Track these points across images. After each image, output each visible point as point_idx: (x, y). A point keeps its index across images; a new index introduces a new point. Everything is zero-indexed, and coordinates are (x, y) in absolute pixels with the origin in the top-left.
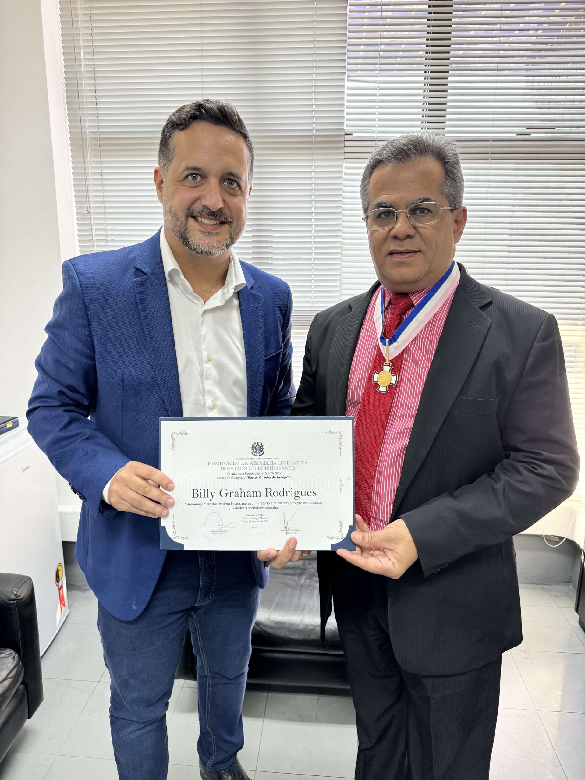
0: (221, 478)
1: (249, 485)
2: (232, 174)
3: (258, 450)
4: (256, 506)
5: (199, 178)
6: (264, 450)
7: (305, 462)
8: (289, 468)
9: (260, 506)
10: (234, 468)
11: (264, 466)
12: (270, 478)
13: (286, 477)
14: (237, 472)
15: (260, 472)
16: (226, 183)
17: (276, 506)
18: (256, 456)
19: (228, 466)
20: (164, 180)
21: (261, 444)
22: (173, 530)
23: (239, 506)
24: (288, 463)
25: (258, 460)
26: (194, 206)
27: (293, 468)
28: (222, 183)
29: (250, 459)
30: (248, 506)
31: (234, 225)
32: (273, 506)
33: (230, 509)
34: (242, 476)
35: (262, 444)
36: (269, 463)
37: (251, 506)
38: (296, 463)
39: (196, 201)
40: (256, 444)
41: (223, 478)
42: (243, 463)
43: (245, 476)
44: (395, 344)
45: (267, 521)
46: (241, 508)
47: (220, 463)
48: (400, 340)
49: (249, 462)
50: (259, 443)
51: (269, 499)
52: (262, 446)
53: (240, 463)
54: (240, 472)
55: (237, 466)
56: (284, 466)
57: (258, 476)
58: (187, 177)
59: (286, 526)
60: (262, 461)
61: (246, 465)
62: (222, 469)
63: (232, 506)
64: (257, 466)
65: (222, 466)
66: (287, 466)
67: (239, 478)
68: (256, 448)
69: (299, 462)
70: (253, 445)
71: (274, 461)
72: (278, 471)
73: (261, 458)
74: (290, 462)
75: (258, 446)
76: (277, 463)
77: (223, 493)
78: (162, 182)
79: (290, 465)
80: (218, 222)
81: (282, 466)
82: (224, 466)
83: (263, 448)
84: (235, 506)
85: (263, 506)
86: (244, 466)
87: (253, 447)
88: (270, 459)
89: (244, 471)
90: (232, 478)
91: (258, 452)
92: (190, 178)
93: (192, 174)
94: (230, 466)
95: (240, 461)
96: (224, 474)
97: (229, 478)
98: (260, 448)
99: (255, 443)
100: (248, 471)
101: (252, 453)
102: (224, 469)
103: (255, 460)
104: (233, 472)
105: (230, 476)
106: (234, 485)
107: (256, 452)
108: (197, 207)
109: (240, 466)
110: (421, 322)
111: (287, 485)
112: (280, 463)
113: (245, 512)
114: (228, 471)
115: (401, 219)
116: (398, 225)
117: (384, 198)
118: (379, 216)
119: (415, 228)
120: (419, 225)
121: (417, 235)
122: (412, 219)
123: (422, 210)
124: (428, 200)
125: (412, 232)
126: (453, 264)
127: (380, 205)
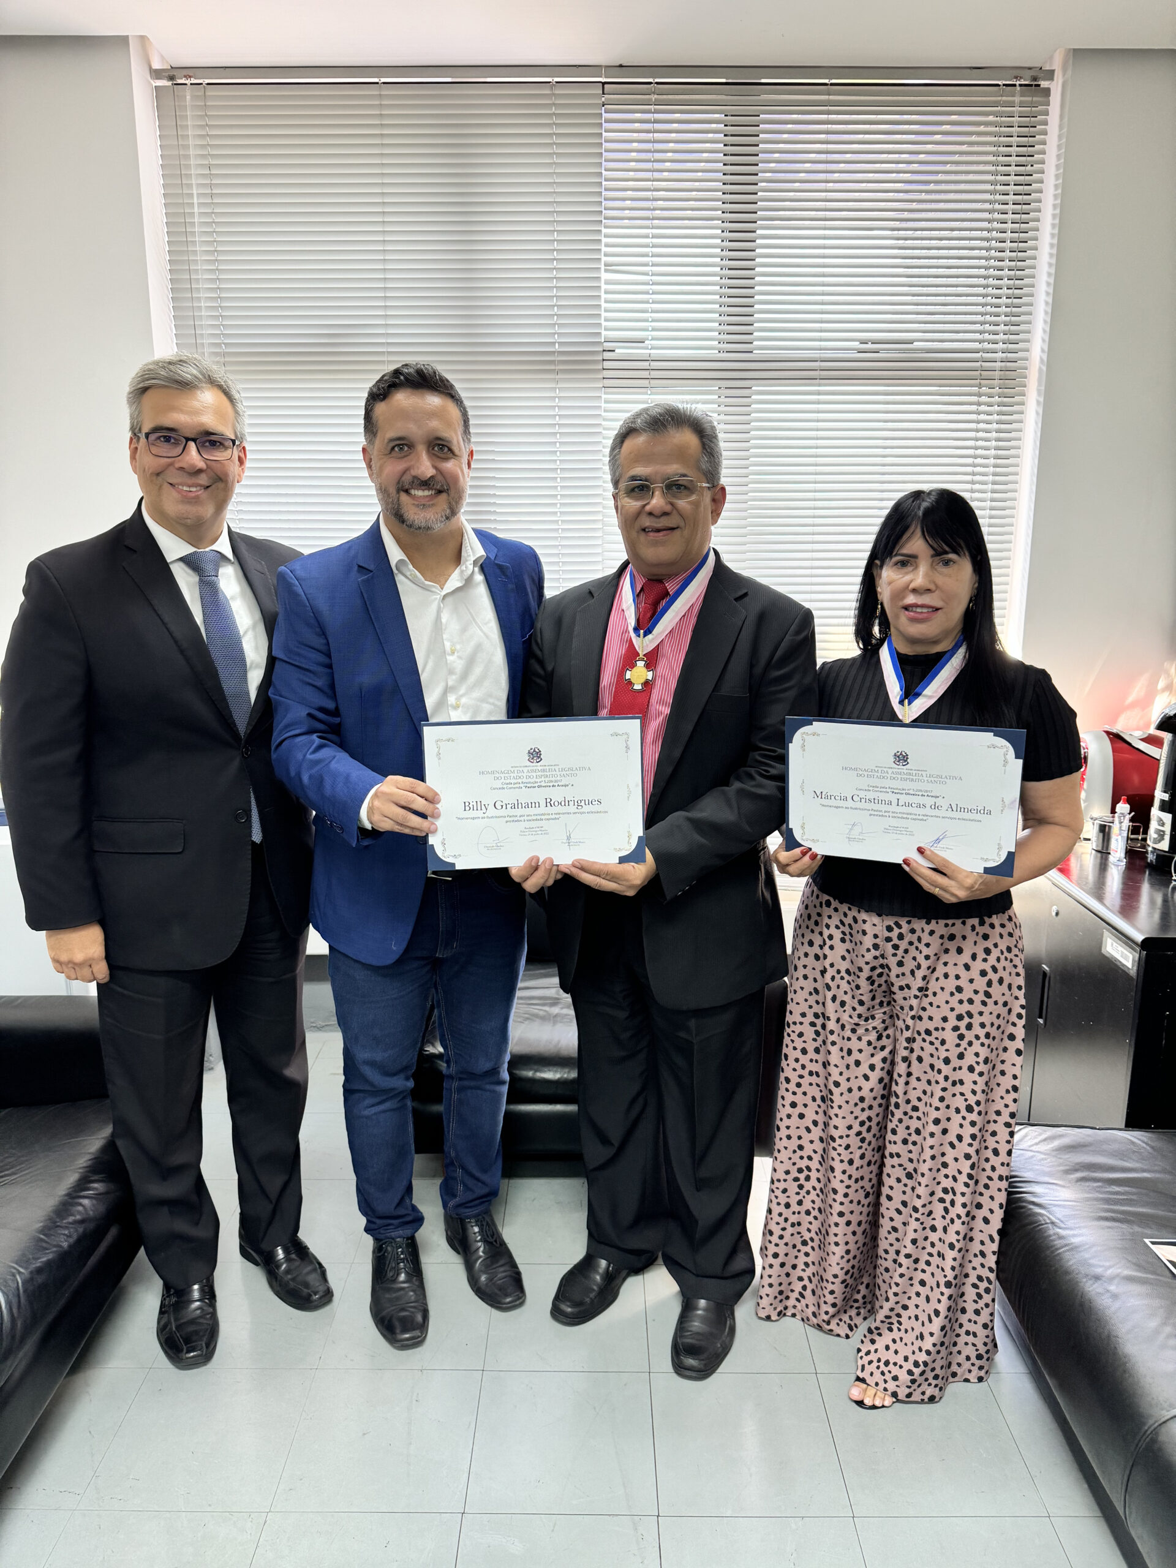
1: (525, 796)
2: (441, 439)
3: (535, 757)
4: (535, 818)
5: (406, 449)
6: (542, 757)
8: (570, 775)
9: (539, 817)
10: (509, 778)
11: (543, 774)
12: (550, 786)
14: (513, 781)
15: (538, 780)
16: (436, 448)
17: (557, 816)
19: (503, 776)
20: (374, 457)
21: (536, 749)
22: (444, 848)
23: (516, 819)
24: (569, 770)
25: (536, 767)
26: (403, 479)
27: (575, 774)
28: (431, 450)
29: (528, 766)
30: (526, 818)
31: (452, 492)
32: (554, 816)
33: (507, 822)
34: (518, 785)
35: (538, 749)
36: (547, 770)
37: (530, 818)
38: (578, 769)
39: (404, 472)
40: (531, 749)
42: (521, 772)
43: (521, 785)
44: (650, 637)
45: (547, 834)
46: (518, 821)
47: (492, 773)
48: (656, 631)
50: (534, 748)
51: (549, 809)
52: (539, 751)
53: (518, 772)
54: (516, 781)
55: (512, 775)
57: (536, 785)
58: (393, 448)
59: (569, 838)
60: (540, 768)
61: (524, 774)
63: (508, 819)
64: (534, 774)
65: (494, 775)
66: (567, 772)
67: (514, 788)
68: (532, 754)
69: (581, 768)
70: (527, 751)
71: (552, 766)
72: (558, 778)
73: (539, 765)
74: (571, 769)
75: (535, 751)
76: (556, 769)
77: (498, 805)
78: (370, 459)
79: (571, 771)
80: (433, 492)
81: (563, 773)
82: (497, 775)
83: (540, 754)
84: (511, 819)
85: (543, 817)
86: (522, 775)
87: (529, 753)
88: (548, 764)
89: (520, 781)
90: (508, 788)
92: (396, 449)
93: (399, 445)
95: (516, 769)
96: (498, 784)
98: (537, 754)
99: (529, 749)
100: (525, 780)
101: (529, 760)
102: (497, 778)
103: (533, 768)
104: (508, 781)
105: (505, 786)
106: (509, 796)
107: (533, 759)
108: (407, 478)
109: (518, 775)
112: (560, 770)
113: (523, 825)
114: (503, 780)
115: (657, 493)
116: (654, 501)
117: (640, 470)
118: (633, 490)
119: (672, 504)
120: (675, 501)
121: (675, 512)
122: (669, 496)
123: (679, 486)
124: (685, 476)
125: (668, 508)
126: (709, 550)
127: (634, 478)
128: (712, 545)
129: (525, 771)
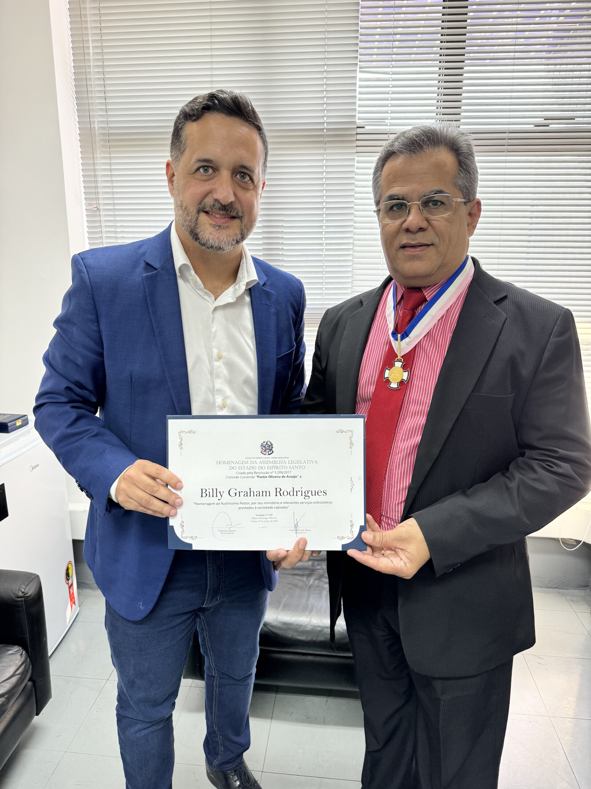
0: (230, 477)
1: (258, 485)
2: (245, 167)
3: (267, 449)
4: (265, 505)
5: (211, 171)
6: (273, 449)
7: (315, 461)
8: (299, 467)
9: (269, 505)
10: (243, 468)
11: (274, 465)
12: (280, 477)
13: (296, 477)
14: (246, 471)
15: (270, 471)
16: (238, 176)
17: (286, 505)
18: (265, 455)
19: (237, 466)
20: (175, 173)
21: (270, 443)
22: (182, 530)
23: (248, 506)
24: (298, 462)
25: (267, 460)
26: (206, 200)
27: (303, 467)
28: (234, 176)
29: (259, 458)
30: (257, 505)
31: (245, 220)
32: (283, 505)
33: (240, 508)
34: (251, 475)
35: (272, 443)
36: (278, 462)
37: (260, 506)
38: (306, 462)
39: (207, 194)
40: (266, 443)
41: (232, 478)
42: (252, 462)
43: (254, 475)
44: (407, 340)
45: (277, 521)
46: (250, 508)
47: (228, 463)
48: (412, 335)
49: (258, 461)
50: (268, 442)
51: (279, 499)
52: (272, 445)
53: (249, 462)
54: (249, 471)
55: (246, 465)
56: (294, 465)
57: (267, 475)
58: (198, 169)
59: (296, 526)
60: (271, 460)
61: (255, 465)
62: (231, 468)
63: (242, 506)
64: (266, 465)
65: (230, 465)
66: (297, 465)
67: (248, 477)
68: (265, 447)
69: (309, 462)
70: (262, 444)
71: (283, 460)
72: (288, 470)
73: (271, 457)
74: (300, 461)
75: (268, 445)
76: (287, 462)
77: (232, 493)
78: (173, 175)
79: (300, 465)
80: (229, 217)
81: (292, 465)
82: (233, 465)
83: (272, 447)
84: (244, 506)
85: (273, 505)
86: (253, 465)
87: (262, 446)
88: (279, 458)
89: (253, 471)
90: (241, 477)
91: (267, 451)
92: (201, 170)
93: (203, 167)
94: (239, 465)
95: (249, 460)
96: (233, 473)
97: (237, 477)
98: (269, 447)
99: (264, 442)
100: (257, 471)
101: (261, 452)
102: (233, 468)
103: (264, 460)
104: (242, 471)
105: (239, 475)
106: (243, 485)
107: (265, 451)
108: (209, 201)
109: (249, 465)
110: (433, 317)
111: (298, 484)
112: (290, 462)
113: (254, 512)
114: (237, 470)
115: (413, 211)
116: (411, 218)
117: (396, 190)
118: (391, 208)
119: (428, 220)
120: (432, 217)
121: (430, 228)
122: (425, 212)
123: (435, 202)
124: (441, 192)
125: (424, 224)
126: (467, 258)
127: (391, 198)
128: (470, 254)
129: (258, 462)
